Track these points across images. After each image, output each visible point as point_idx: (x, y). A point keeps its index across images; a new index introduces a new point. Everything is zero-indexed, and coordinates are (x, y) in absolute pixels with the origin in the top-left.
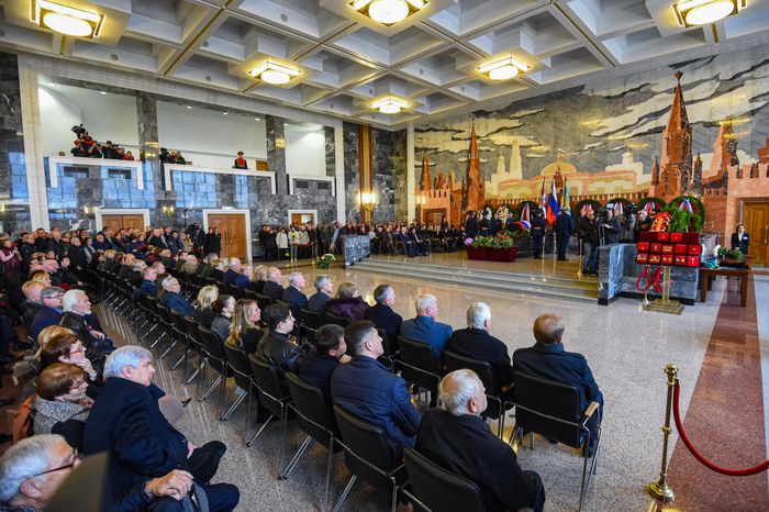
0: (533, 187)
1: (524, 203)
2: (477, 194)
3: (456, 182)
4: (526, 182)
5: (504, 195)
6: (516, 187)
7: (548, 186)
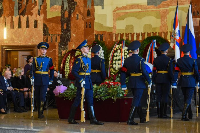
0: (162, 16)
1: (150, 39)
2: (82, 25)
3: (52, 5)
4: (152, 8)
5: (121, 27)
6: (139, 16)
7: (182, 15)
